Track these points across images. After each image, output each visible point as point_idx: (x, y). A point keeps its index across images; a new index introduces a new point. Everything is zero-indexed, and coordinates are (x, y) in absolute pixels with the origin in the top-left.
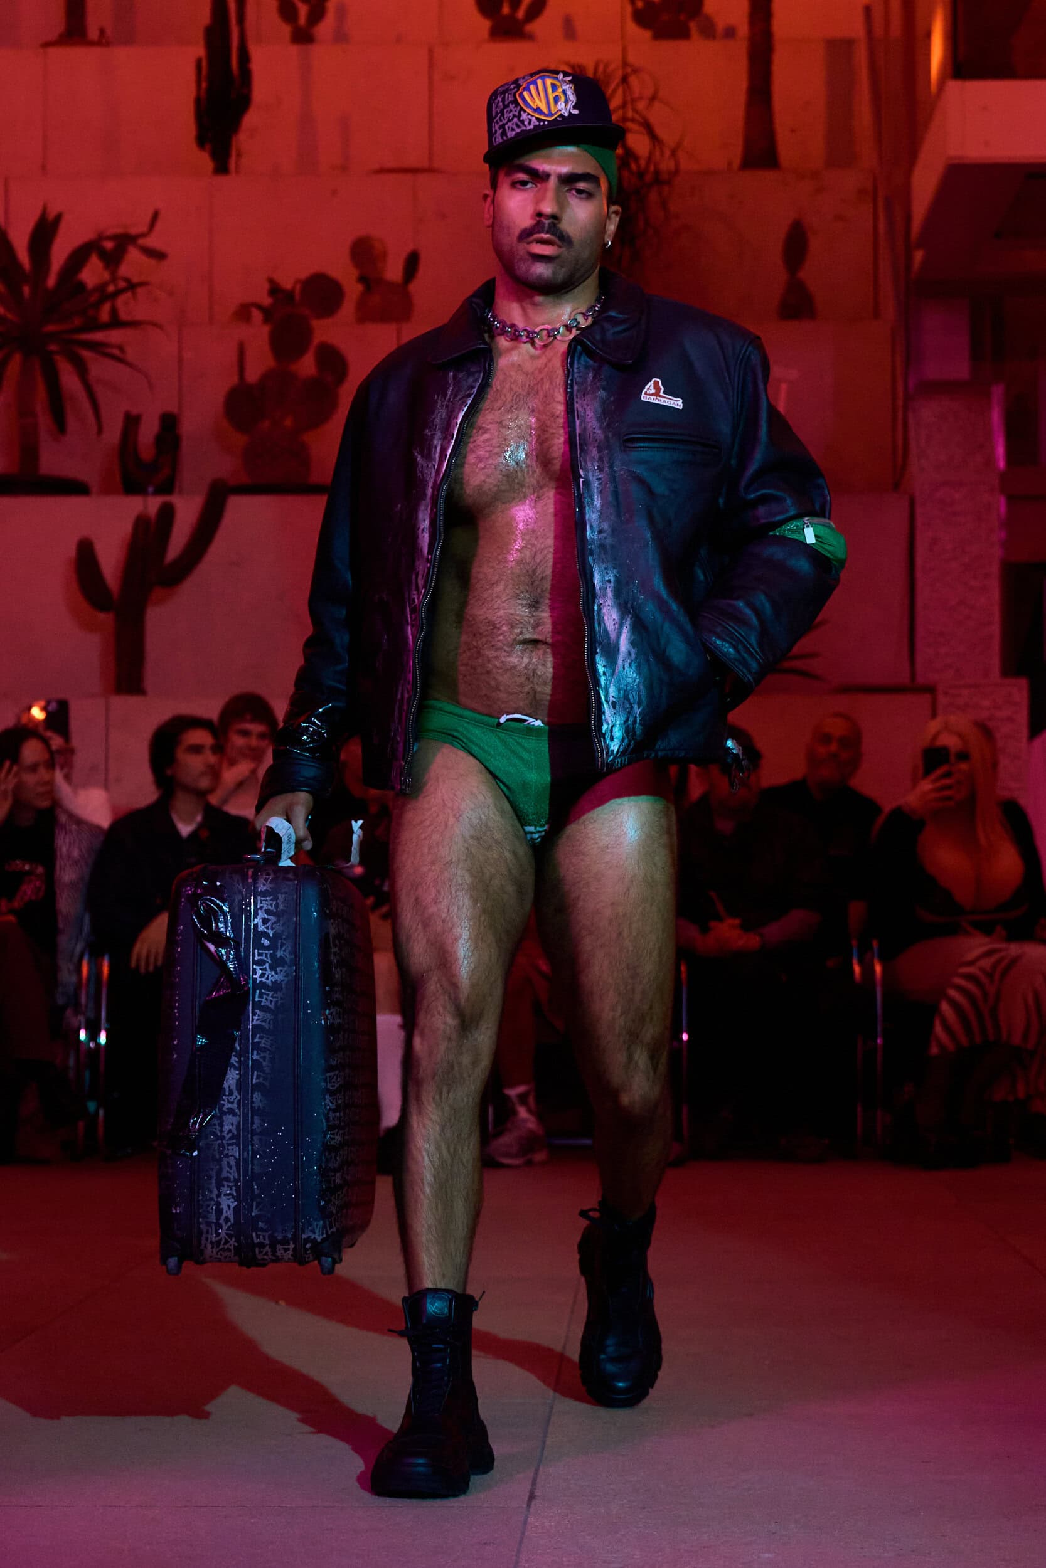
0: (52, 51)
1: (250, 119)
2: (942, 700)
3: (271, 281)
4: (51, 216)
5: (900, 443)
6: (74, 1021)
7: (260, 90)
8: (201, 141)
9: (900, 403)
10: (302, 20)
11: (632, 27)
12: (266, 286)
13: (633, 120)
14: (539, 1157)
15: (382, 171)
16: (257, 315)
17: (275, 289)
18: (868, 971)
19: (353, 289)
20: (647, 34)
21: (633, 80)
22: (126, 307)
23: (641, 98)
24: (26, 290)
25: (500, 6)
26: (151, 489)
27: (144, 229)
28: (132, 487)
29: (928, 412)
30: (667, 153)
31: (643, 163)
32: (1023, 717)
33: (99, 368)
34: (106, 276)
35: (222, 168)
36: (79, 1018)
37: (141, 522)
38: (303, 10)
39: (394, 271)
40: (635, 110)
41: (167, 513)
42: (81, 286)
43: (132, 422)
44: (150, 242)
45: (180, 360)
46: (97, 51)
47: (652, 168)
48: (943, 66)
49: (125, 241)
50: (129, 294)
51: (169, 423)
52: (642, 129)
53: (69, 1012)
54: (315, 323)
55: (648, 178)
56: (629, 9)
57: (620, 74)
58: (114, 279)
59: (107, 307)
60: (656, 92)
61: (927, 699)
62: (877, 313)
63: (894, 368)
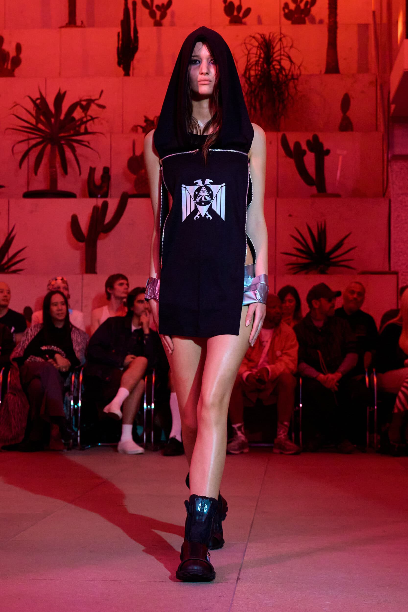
0: (63, 30)
1: (137, 56)
2: (401, 277)
3: (145, 117)
4: (62, 92)
5: (385, 179)
6: (69, 398)
7: (142, 44)
8: (119, 64)
9: (386, 163)
10: (158, 18)
11: (284, 20)
12: (144, 119)
13: (284, 55)
14: (246, 451)
16: (140, 130)
17: (147, 120)
18: (371, 380)
20: (290, 22)
21: (283, 39)
22: (91, 126)
23: (287, 47)
24: (53, 120)
25: (233, 12)
26: (99, 196)
27: (97, 97)
28: (92, 195)
29: (396, 166)
30: (297, 67)
31: (287, 71)
33: (80, 150)
34: (83, 115)
35: (127, 73)
36: (71, 396)
37: (95, 208)
38: (158, 13)
40: (284, 51)
41: (105, 205)
42: (74, 119)
43: (92, 170)
44: (100, 102)
45: (111, 147)
46: (80, 29)
47: (291, 73)
48: (403, 34)
49: (90, 101)
50: (91, 122)
51: (106, 171)
52: (287, 59)
53: (67, 394)
55: (289, 77)
56: (282, 13)
57: (279, 37)
58: (86, 116)
59: (83, 127)
60: (292, 45)
61: (395, 276)
62: (377, 129)
63: (383, 151)
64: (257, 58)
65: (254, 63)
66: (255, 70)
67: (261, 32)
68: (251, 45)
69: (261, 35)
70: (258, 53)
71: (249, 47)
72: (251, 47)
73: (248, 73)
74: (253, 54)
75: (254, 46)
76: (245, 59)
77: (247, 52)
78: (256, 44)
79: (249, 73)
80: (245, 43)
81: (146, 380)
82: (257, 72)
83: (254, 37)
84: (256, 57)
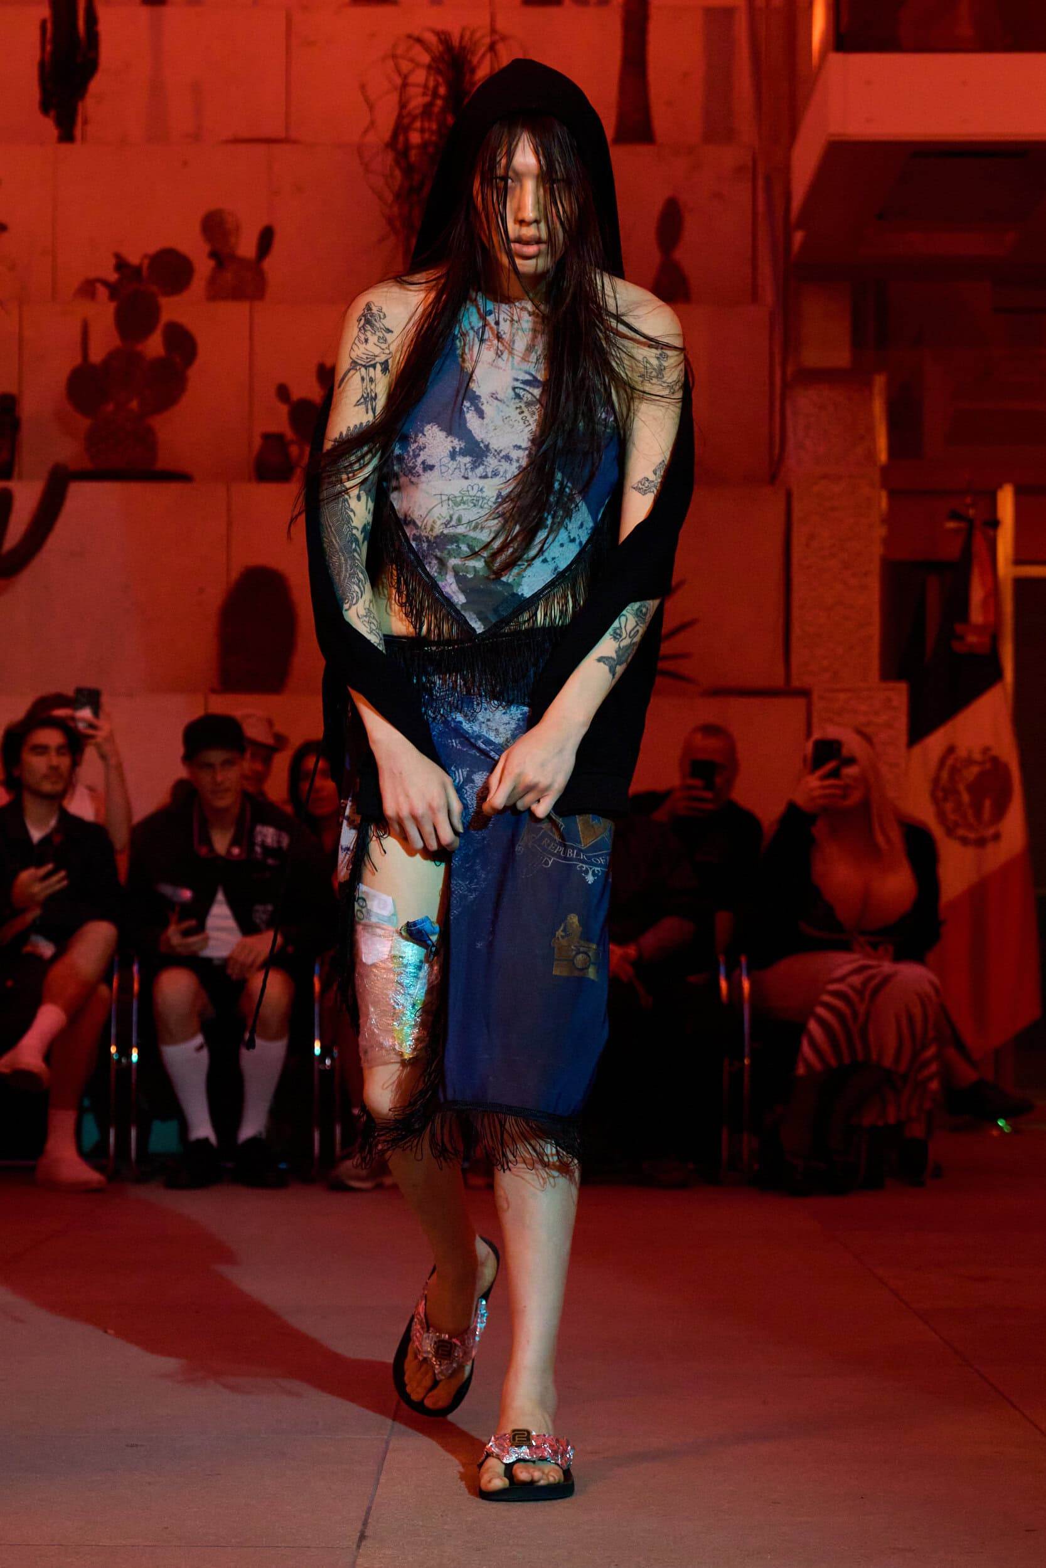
1: (96, 85)
2: (818, 705)
3: (118, 256)
5: (777, 431)
7: (108, 53)
8: (45, 107)
9: (778, 391)
12: (112, 262)
15: (236, 141)
16: (102, 292)
17: (121, 264)
18: (734, 987)
19: (203, 266)
21: (500, 47)
29: (806, 401)
32: (902, 723)
35: (67, 135)
39: (247, 247)
41: (5, 499)
45: (21, 339)
48: (825, 37)
51: (9, 404)
54: (163, 301)
57: (487, 41)
61: (801, 702)
62: (755, 296)
63: (772, 355)
64: (427, 99)
65: (418, 111)
66: (422, 131)
67: (439, 27)
68: (412, 60)
69: (438, 34)
70: (431, 84)
71: (405, 66)
72: (410, 66)
73: (401, 138)
74: (418, 85)
75: (418, 65)
76: (394, 97)
77: (398, 81)
78: (426, 58)
79: (407, 140)
80: (394, 57)
81: (115, 984)
82: (427, 136)
83: (419, 40)
84: (424, 94)
